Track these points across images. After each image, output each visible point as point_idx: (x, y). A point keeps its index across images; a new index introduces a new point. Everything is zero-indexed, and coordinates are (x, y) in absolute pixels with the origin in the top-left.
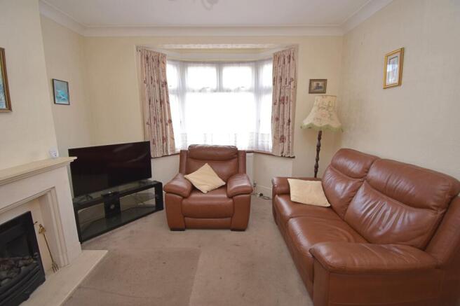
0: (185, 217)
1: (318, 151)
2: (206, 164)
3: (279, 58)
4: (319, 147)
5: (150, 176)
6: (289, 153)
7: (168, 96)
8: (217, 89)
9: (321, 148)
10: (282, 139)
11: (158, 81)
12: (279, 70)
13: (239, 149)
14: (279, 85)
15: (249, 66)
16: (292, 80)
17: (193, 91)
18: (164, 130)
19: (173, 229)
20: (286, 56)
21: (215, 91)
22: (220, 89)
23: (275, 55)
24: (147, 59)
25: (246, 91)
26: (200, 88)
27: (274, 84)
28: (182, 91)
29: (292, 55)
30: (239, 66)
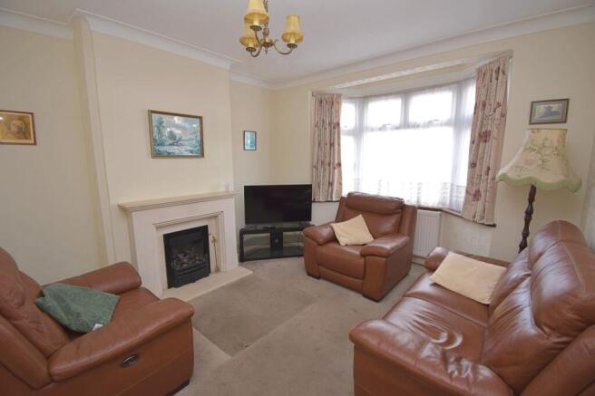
0: (319, 265)
1: (528, 220)
2: (360, 216)
3: (484, 75)
4: (529, 214)
5: (310, 220)
6: (483, 218)
7: (339, 138)
8: (401, 124)
9: (533, 216)
10: (477, 196)
11: (330, 124)
12: (483, 91)
13: (406, 203)
14: (480, 114)
15: (449, 89)
16: (499, 105)
17: (372, 130)
18: (331, 174)
19: (309, 274)
20: (494, 69)
21: (398, 128)
22: (406, 125)
23: (479, 71)
24: (321, 102)
25: (442, 125)
26: (380, 125)
27: (475, 113)
28: (358, 132)
29: (501, 68)
30: (433, 92)
